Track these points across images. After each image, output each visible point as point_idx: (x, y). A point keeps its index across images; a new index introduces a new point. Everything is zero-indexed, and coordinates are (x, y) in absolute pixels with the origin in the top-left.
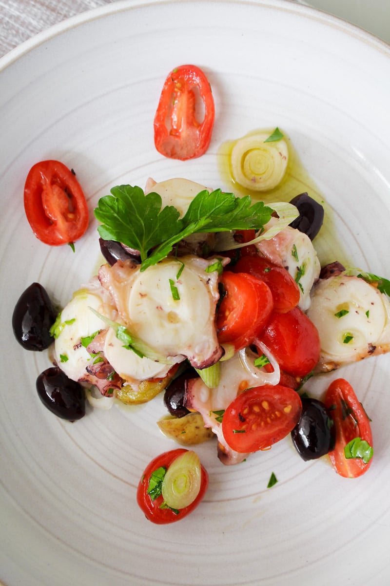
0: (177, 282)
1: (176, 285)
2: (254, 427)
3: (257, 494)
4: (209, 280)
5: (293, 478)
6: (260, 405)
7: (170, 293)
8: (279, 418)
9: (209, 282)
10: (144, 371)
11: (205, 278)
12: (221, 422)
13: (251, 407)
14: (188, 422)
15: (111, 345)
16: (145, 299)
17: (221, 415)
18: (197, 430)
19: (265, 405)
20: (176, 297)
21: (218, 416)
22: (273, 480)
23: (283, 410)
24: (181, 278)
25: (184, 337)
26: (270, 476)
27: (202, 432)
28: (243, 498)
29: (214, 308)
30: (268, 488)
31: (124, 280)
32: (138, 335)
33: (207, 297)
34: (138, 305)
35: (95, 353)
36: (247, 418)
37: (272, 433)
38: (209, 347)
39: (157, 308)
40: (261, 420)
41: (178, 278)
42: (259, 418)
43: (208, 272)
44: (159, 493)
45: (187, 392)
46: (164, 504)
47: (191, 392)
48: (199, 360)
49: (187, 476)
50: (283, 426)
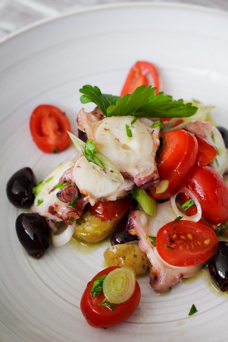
0: (131, 127)
1: (130, 128)
2: (181, 248)
3: (180, 320)
4: (153, 131)
5: (210, 310)
6: (185, 235)
7: (124, 132)
8: (201, 246)
9: (154, 132)
10: (100, 190)
11: (151, 130)
12: (155, 246)
13: (179, 235)
14: (128, 249)
15: (78, 167)
16: (107, 132)
17: (156, 241)
18: (135, 258)
19: (190, 236)
20: (130, 135)
21: (152, 241)
22: (194, 310)
23: (203, 241)
24: (134, 125)
25: (133, 160)
26: (191, 306)
27: (139, 261)
28: (168, 322)
29: (156, 149)
30: (190, 316)
31: (94, 122)
32: (101, 151)
33: (152, 141)
34: (102, 135)
35: (65, 182)
36: (175, 241)
37: (195, 255)
38: (151, 169)
39: (116, 139)
40: (186, 244)
41: (132, 124)
42: (184, 243)
43: (153, 126)
44: (100, 290)
45: (131, 214)
46: (104, 301)
47: (133, 215)
48: (143, 175)
49: (124, 279)
50: (204, 252)
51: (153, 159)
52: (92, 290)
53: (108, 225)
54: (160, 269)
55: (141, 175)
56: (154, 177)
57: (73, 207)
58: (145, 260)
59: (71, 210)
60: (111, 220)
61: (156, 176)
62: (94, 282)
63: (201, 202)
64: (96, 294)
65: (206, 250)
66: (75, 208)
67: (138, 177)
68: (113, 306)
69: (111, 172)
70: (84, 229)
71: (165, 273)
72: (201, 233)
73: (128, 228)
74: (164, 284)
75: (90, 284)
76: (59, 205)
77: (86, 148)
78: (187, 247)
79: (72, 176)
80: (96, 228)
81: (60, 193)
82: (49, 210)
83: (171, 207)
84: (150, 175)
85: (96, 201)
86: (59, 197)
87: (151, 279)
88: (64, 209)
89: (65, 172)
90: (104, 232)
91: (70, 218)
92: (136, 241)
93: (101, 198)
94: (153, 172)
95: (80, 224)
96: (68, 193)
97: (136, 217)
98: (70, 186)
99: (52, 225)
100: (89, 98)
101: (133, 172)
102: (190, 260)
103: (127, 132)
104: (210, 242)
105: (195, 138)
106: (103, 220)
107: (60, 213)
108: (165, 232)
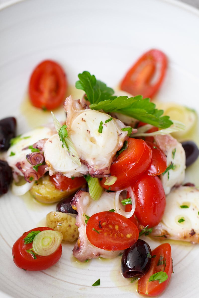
0: (105, 124)
1: (103, 125)
2: (105, 234)
3: (84, 286)
4: (122, 134)
6: (114, 226)
7: (97, 127)
8: (122, 238)
9: (121, 135)
10: (61, 166)
11: (120, 132)
13: (108, 223)
14: (67, 219)
15: (51, 141)
16: (83, 123)
18: (69, 228)
19: (117, 227)
20: (100, 130)
21: (87, 219)
22: (98, 283)
23: (126, 234)
24: (108, 124)
25: (94, 152)
26: (97, 280)
27: (71, 231)
28: (75, 284)
29: (117, 149)
30: (93, 286)
31: (77, 109)
33: (116, 142)
34: (78, 123)
35: (37, 148)
36: (103, 228)
37: (115, 243)
38: (104, 165)
39: (88, 131)
40: (111, 232)
41: (106, 123)
42: (110, 231)
43: (123, 130)
44: (31, 241)
45: (78, 193)
46: (31, 250)
47: (79, 194)
49: (52, 239)
50: (123, 243)
51: (110, 157)
52: (26, 239)
53: (59, 194)
54: (83, 243)
55: (95, 167)
56: (105, 172)
58: (77, 232)
59: (33, 172)
60: (63, 190)
61: (107, 172)
62: (29, 233)
64: (27, 243)
65: (125, 242)
66: (37, 171)
67: (92, 167)
68: (36, 256)
69: (73, 156)
70: (39, 189)
71: (86, 247)
72: (126, 228)
73: (72, 203)
74: (83, 255)
75: (26, 234)
76: (26, 163)
77: (61, 131)
78: (111, 235)
79: (44, 146)
80: (49, 193)
81: (29, 156)
82: (17, 164)
85: (55, 173)
86: (27, 158)
87: (75, 248)
88: (28, 168)
89: (40, 141)
90: (54, 198)
91: (30, 177)
92: (75, 215)
94: (105, 168)
95: (37, 184)
97: (80, 197)
98: (38, 154)
100: (83, 86)
101: (91, 162)
102: (108, 246)
103: (99, 127)
104: (132, 236)
106: (56, 188)
107: (24, 170)
108: (97, 218)
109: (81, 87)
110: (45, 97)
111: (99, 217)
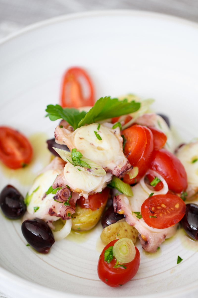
1: (98, 133)
3: (172, 268)
4: (115, 131)
5: (191, 256)
6: (160, 206)
7: (95, 137)
8: (174, 210)
10: (89, 186)
11: (113, 131)
12: (140, 218)
13: (156, 207)
14: (120, 226)
15: (68, 172)
16: (82, 140)
17: (139, 215)
18: (126, 232)
19: (163, 206)
20: (100, 138)
21: (137, 215)
22: (180, 259)
23: (175, 206)
24: (100, 129)
25: (109, 157)
26: (177, 258)
27: (129, 234)
28: (164, 272)
30: (178, 264)
31: (69, 134)
32: (84, 155)
33: (117, 139)
34: (80, 143)
35: (58, 186)
36: (155, 212)
37: (173, 217)
38: (124, 161)
39: (91, 144)
40: (164, 211)
41: (98, 130)
42: (162, 211)
43: (114, 128)
44: (112, 257)
46: (117, 264)
47: (118, 198)
48: (120, 167)
49: (126, 245)
50: (178, 214)
51: (122, 153)
52: (106, 259)
53: (97, 213)
55: (118, 167)
57: (68, 205)
58: (134, 231)
59: (67, 208)
60: (98, 209)
61: (129, 165)
62: (104, 254)
63: (165, 178)
64: (110, 261)
65: (179, 211)
66: (70, 205)
67: (117, 169)
68: (125, 265)
69: (96, 170)
70: (79, 220)
71: (152, 236)
72: (171, 201)
73: (116, 210)
74: (154, 245)
75: (102, 256)
76: (56, 206)
77: (73, 156)
78: (165, 213)
79: (63, 181)
80: (89, 217)
81: (57, 196)
82: (49, 212)
83: (142, 188)
84: (125, 165)
85: (89, 195)
86: (56, 200)
88: (61, 209)
90: (96, 218)
91: (67, 214)
92: (123, 219)
93: (91, 192)
94: (127, 162)
95: (75, 218)
96: (64, 194)
97: (121, 200)
98: (63, 190)
99: (51, 225)
101: (111, 166)
102: (170, 222)
103: (97, 137)
104: (180, 205)
105: (149, 130)
106: (93, 210)
107: (58, 213)
108: (146, 207)
109: (56, 117)
110: (19, 155)
111: (147, 205)
